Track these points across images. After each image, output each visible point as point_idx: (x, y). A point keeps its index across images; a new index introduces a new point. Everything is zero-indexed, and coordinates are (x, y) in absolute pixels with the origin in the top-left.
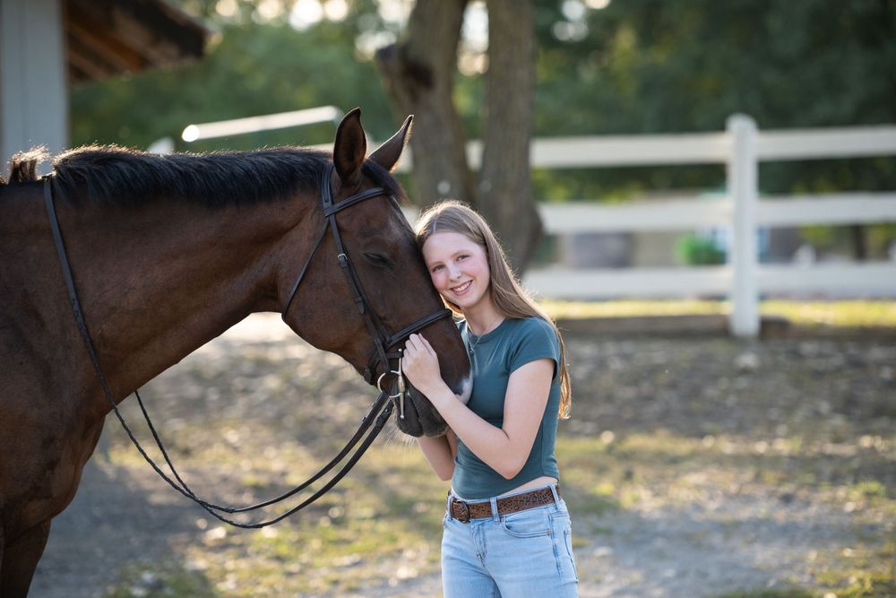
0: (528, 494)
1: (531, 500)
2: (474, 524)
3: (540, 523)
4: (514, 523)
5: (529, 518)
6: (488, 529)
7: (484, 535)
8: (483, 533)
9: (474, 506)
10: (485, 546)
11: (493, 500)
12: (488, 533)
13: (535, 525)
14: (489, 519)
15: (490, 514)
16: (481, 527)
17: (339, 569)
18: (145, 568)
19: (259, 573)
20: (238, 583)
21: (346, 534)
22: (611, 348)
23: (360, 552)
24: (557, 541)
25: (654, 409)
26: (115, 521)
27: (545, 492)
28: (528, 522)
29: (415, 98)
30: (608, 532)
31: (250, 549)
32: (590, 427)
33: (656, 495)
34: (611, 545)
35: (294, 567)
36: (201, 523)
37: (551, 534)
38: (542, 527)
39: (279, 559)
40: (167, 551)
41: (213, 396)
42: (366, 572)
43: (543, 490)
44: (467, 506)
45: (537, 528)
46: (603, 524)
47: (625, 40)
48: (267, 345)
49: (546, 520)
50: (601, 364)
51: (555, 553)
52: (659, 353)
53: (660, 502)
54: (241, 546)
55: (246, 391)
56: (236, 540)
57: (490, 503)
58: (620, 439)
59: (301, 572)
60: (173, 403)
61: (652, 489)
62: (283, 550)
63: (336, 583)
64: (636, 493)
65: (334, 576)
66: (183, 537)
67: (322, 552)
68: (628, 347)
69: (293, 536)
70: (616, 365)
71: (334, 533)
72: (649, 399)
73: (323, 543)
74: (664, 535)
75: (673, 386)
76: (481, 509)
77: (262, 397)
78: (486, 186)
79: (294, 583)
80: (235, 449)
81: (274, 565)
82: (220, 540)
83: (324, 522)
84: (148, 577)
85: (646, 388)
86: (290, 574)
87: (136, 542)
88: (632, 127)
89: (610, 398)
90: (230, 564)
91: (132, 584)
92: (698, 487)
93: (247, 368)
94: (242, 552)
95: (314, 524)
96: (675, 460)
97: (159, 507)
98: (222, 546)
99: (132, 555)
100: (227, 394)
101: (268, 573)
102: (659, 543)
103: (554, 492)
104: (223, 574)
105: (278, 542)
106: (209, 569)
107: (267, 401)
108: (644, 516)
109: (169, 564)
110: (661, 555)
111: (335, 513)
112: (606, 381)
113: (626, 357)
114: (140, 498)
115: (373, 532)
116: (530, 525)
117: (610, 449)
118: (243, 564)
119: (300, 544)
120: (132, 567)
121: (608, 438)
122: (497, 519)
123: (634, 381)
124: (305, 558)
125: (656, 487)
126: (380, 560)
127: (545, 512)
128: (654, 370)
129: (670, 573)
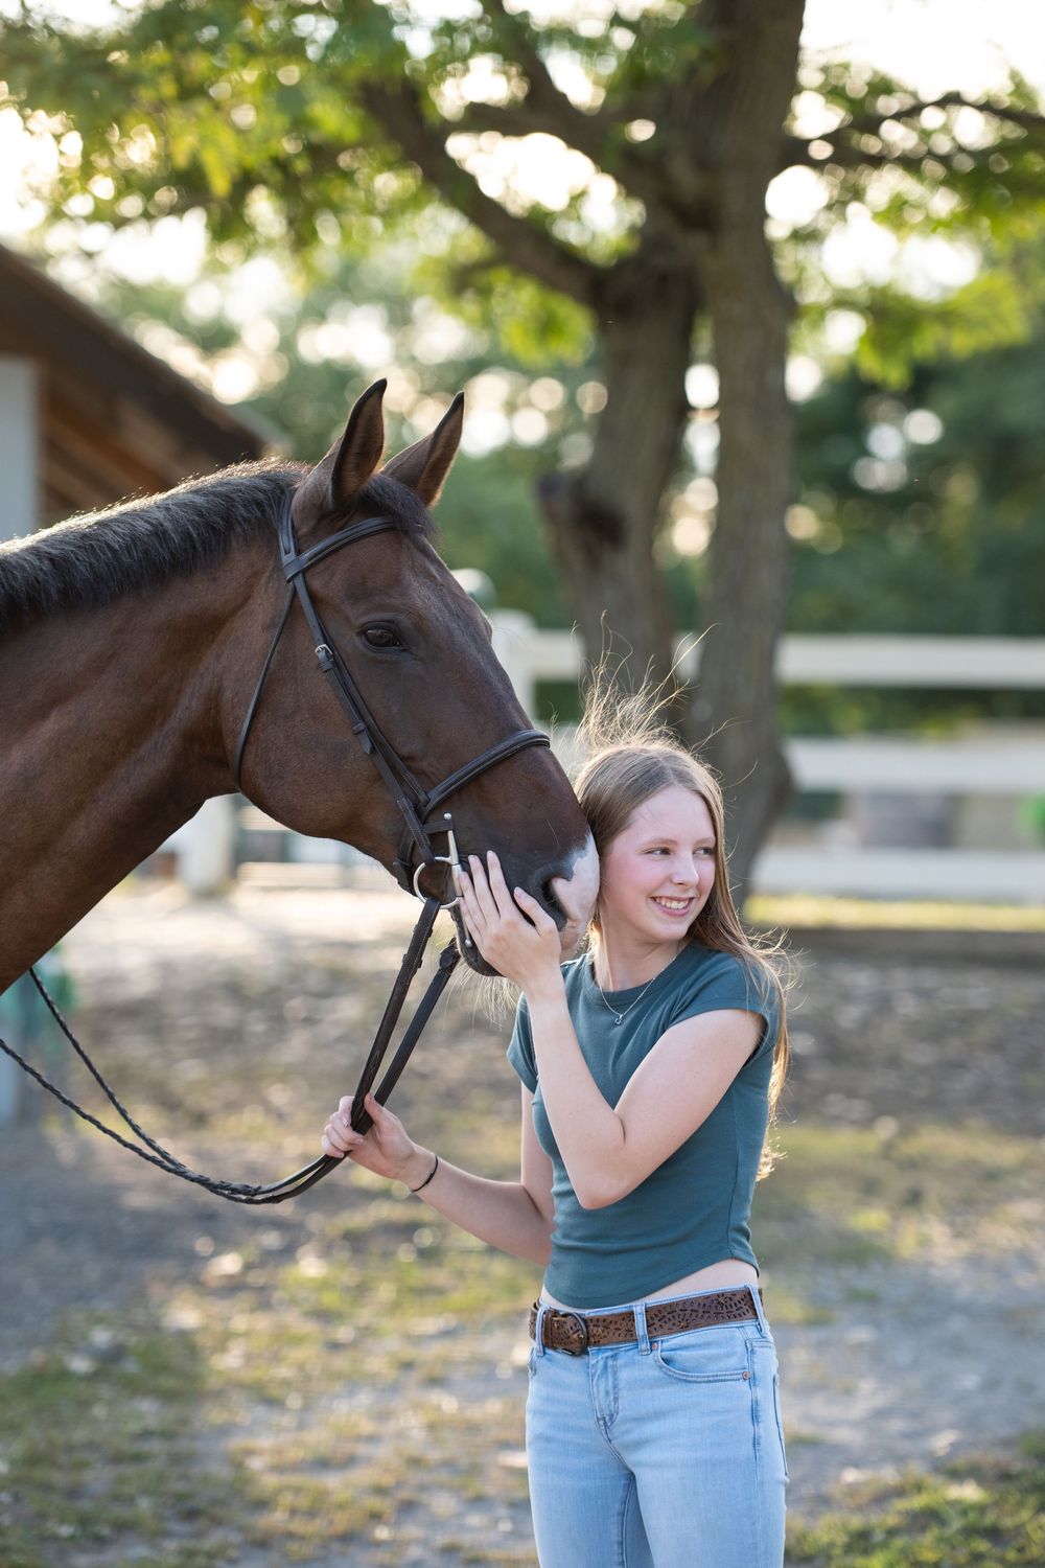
0: (708, 1297)
1: (713, 1311)
2: (596, 1358)
3: (729, 1355)
4: (678, 1352)
5: (708, 1344)
6: (626, 1365)
7: (615, 1379)
8: (615, 1373)
9: (597, 1321)
10: (616, 1399)
11: (638, 1307)
12: (624, 1375)
13: (718, 1358)
14: (629, 1345)
15: (630, 1335)
16: (610, 1362)
17: (418, 1340)
18: (100, 1321)
19: (284, 1339)
20: (249, 1358)
21: (439, 1276)
22: (901, 979)
23: (459, 1311)
24: (759, 1393)
25: (964, 1083)
26: (64, 1234)
27: (738, 1298)
28: (707, 1352)
29: (593, 560)
30: (872, 1299)
31: (278, 1295)
32: (858, 1108)
33: (958, 1234)
34: (876, 1324)
35: (344, 1333)
36: (202, 1245)
37: (751, 1379)
38: (733, 1362)
39: (325, 1316)
40: (140, 1295)
41: (257, 1026)
42: (461, 1350)
43: (734, 1294)
44: (585, 1321)
45: (722, 1365)
46: (864, 1282)
47: (961, 490)
48: (349, 946)
49: (740, 1349)
50: (883, 1003)
51: (755, 1416)
52: (977, 990)
53: (964, 1247)
54: (262, 1289)
55: (309, 1021)
56: (257, 1278)
57: (631, 1314)
58: (906, 1132)
59: (353, 1345)
60: (192, 1035)
61: (952, 1224)
62: (330, 1299)
63: (407, 1366)
64: (925, 1229)
65: (409, 1353)
66: (171, 1268)
67: (394, 1307)
68: (929, 978)
69: (349, 1276)
70: (908, 1007)
71: (420, 1275)
72: (957, 1066)
73: (399, 1291)
74: (965, 1309)
75: (997, 1046)
76: (612, 1327)
77: (334, 1033)
78: (702, 710)
79: (341, 1362)
80: (280, 1116)
81: (309, 1327)
82: (230, 1277)
83: (405, 1254)
84: (101, 1337)
85: (954, 1047)
86: (335, 1347)
87: (93, 1272)
88: (961, 625)
89: (893, 1062)
90: (240, 1322)
91: (74, 1349)
92: (1028, 1225)
93: (314, 982)
94: (264, 1300)
95: (387, 1255)
96: (992, 1175)
97: (137, 1215)
98: (233, 1287)
99: (82, 1296)
100: (279, 1024)
101: (298, 1341)
102: (957, 1324)
103: (756, 1297)
104: (224, 1340)
105: (324, 1285)
106: (203, 1329)
107: (341, 1039)
108: (936, 1273)
109: (140, 1316)
110: (957, 1347)
111: (426, 1238)
112: (889, 1033)
113: (924, 994)
114: (108, 1198)
115: (484, 1275)
116: (710, 1359)
117: (887, 1151)
118: (263, 1323)
119: (361, 1291)
120: (78, 1317)
121: (886, 1128)
122: (644, 1346)
123: (935, 1033)
124: (365, 1315)
125: (958, 1219)
126: (487, 1329)
127: (738, 1334)
128: (967, 1019)
129: (969, 1381)
